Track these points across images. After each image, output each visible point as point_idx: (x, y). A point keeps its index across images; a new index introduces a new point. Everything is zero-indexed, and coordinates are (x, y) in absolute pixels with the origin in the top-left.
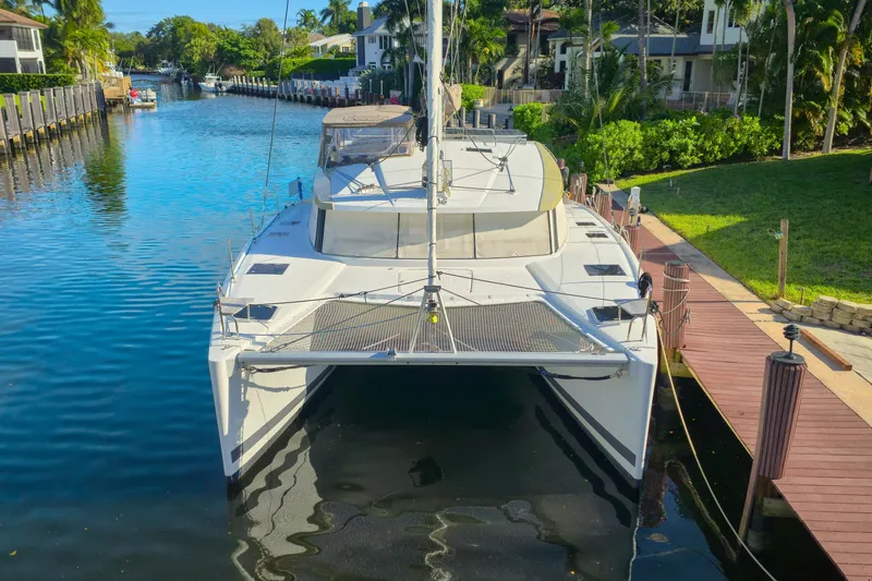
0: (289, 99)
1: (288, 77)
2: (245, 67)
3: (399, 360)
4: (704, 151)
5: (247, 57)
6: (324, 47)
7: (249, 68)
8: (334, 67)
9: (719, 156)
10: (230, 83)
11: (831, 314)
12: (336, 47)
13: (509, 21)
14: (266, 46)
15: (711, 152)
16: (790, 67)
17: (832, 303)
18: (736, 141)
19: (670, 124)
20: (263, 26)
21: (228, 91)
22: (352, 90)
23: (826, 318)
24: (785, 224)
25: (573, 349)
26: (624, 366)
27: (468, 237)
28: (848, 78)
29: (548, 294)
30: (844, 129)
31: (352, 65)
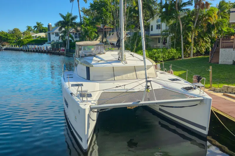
0: (26, 51)
1: (26, 45)
2: (9, 42)
4: (163, 57)
5: (10, 39)
6: (36, 36)
7: (11, 43)
8: (41, 41)
9: (167, 59)
10: (5, 47)
11: (227, 89)
12: (40, 36)
13: (97, 28)
14: (17, 36)
15: (165, 57)
18: (171, 55)
20: (15, 30)
21: (4, 49)
22: (49, 48)
23: (226, 91)
24: (211, 67)
27: (134, 73)
29: (164, 86)
31: (47, 41)
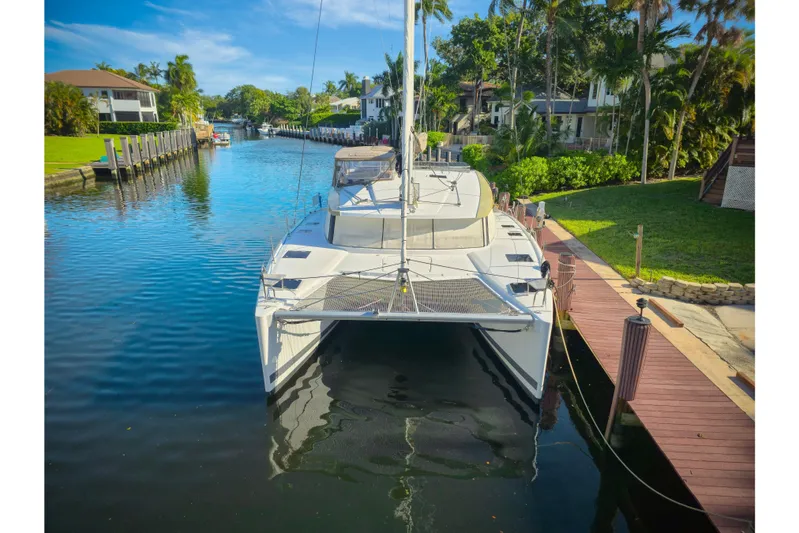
0: (317, 140)
1: (317, 125)
2: (288, 118)
3: (381, 317)
4: (589, 178)
5: (289, 112)
6: (340, 106)
7: (291, 119)
8: (346, 119)
9: (599, 181)
10: (278, 129)
11: (671, 289)
12: (348, 106)
13: (461, 90)
14: (302, 105)
15: (594, 178)
16: (647, 122)
17: (671, 281)
18: (610, 171)
19: (567, 160)
20: (300, 92)
21: (277, 134)
22: (358, 135)
23: (667, 291)
24: (640, 228)
25: (496, 311)
26: (530, 323)
27: (430, 235)
28: (685, 129)
29: (481, 274)
30: (683, 163)
31: (358, 117)
